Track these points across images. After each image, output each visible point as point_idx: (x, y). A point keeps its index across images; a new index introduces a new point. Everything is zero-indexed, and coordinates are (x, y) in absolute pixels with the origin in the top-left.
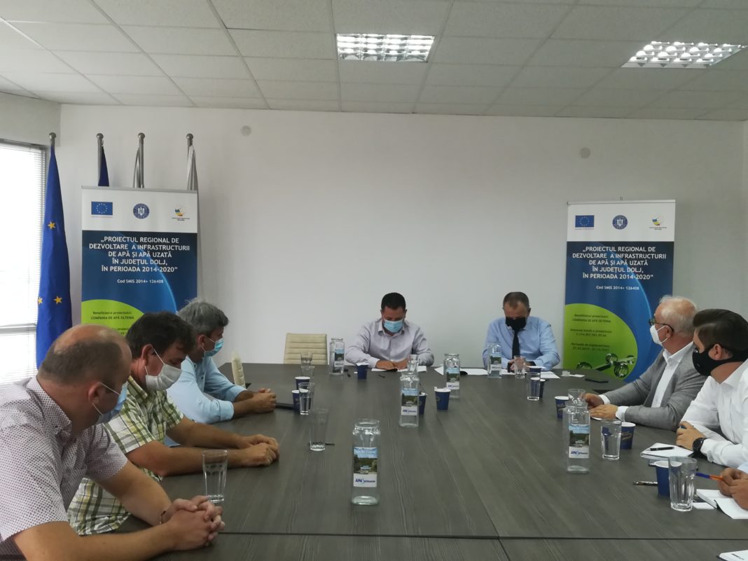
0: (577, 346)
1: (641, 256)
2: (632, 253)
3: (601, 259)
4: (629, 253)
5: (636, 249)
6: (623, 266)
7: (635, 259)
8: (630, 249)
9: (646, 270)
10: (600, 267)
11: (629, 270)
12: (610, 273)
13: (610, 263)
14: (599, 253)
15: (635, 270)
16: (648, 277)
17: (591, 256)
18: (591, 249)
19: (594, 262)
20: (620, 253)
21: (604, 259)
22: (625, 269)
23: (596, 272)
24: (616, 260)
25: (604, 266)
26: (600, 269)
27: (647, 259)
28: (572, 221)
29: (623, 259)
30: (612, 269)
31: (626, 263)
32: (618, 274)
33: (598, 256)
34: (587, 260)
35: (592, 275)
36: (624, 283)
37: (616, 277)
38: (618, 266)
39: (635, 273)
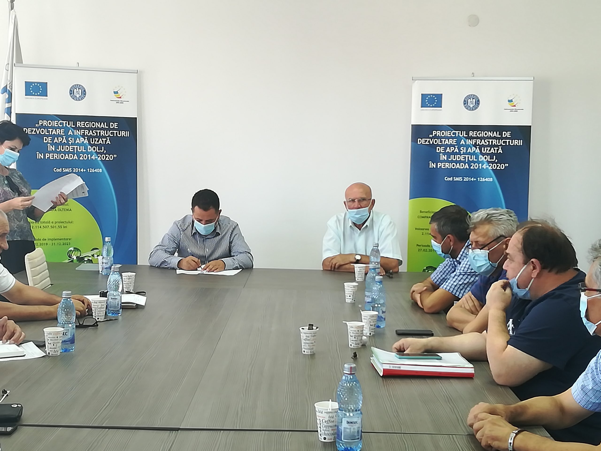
0: (423, 248)
1: (495, 142)
2: (484, 138)
3: (451, 146)
4: (481, 138)
5: (490, 134)
6: (474, 153)
7: (488, 146)
8: (483, 134)
9: (500, 158)
10: (448, 155)
11: (482, 158)
12: (460, 162)
13: (460, 150)
14: (448, 138)
15: (488, 158)
16: (502, 167)
17: (438, 141)
18: (438, 133)
19: (442, 149)
20: (471, 138)
21: (454, 146)
22: (477, 158)
23: (444, 161)
24: (467, 146)
25: (453, 153)
26: (449, 157)
27: (501, 145)
28: (417, 100)
29: (475, 145)
30: (462, 158)
31: (478, 151)
32: (469, 163)
33: (447, 142)
34: (434, 146)
35: (439, 165)
36: (476, 173)
37: (467, 166)
38: (470, 153)
39: (489, 162)
